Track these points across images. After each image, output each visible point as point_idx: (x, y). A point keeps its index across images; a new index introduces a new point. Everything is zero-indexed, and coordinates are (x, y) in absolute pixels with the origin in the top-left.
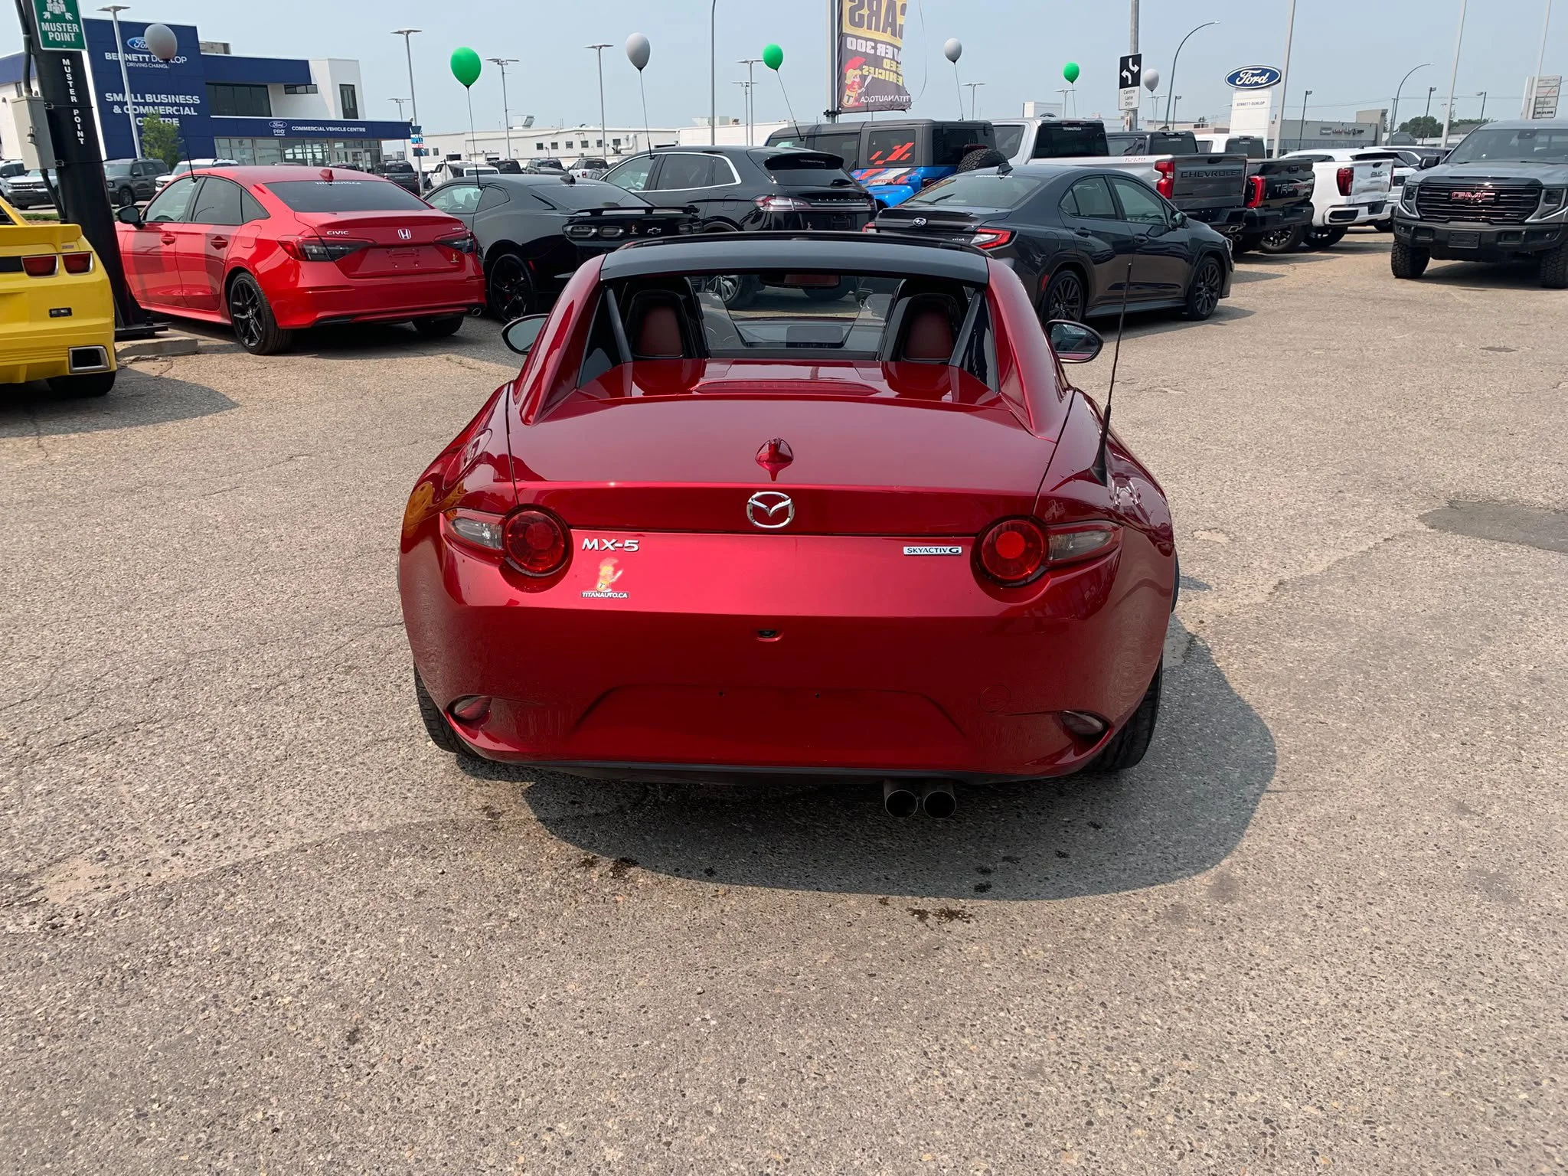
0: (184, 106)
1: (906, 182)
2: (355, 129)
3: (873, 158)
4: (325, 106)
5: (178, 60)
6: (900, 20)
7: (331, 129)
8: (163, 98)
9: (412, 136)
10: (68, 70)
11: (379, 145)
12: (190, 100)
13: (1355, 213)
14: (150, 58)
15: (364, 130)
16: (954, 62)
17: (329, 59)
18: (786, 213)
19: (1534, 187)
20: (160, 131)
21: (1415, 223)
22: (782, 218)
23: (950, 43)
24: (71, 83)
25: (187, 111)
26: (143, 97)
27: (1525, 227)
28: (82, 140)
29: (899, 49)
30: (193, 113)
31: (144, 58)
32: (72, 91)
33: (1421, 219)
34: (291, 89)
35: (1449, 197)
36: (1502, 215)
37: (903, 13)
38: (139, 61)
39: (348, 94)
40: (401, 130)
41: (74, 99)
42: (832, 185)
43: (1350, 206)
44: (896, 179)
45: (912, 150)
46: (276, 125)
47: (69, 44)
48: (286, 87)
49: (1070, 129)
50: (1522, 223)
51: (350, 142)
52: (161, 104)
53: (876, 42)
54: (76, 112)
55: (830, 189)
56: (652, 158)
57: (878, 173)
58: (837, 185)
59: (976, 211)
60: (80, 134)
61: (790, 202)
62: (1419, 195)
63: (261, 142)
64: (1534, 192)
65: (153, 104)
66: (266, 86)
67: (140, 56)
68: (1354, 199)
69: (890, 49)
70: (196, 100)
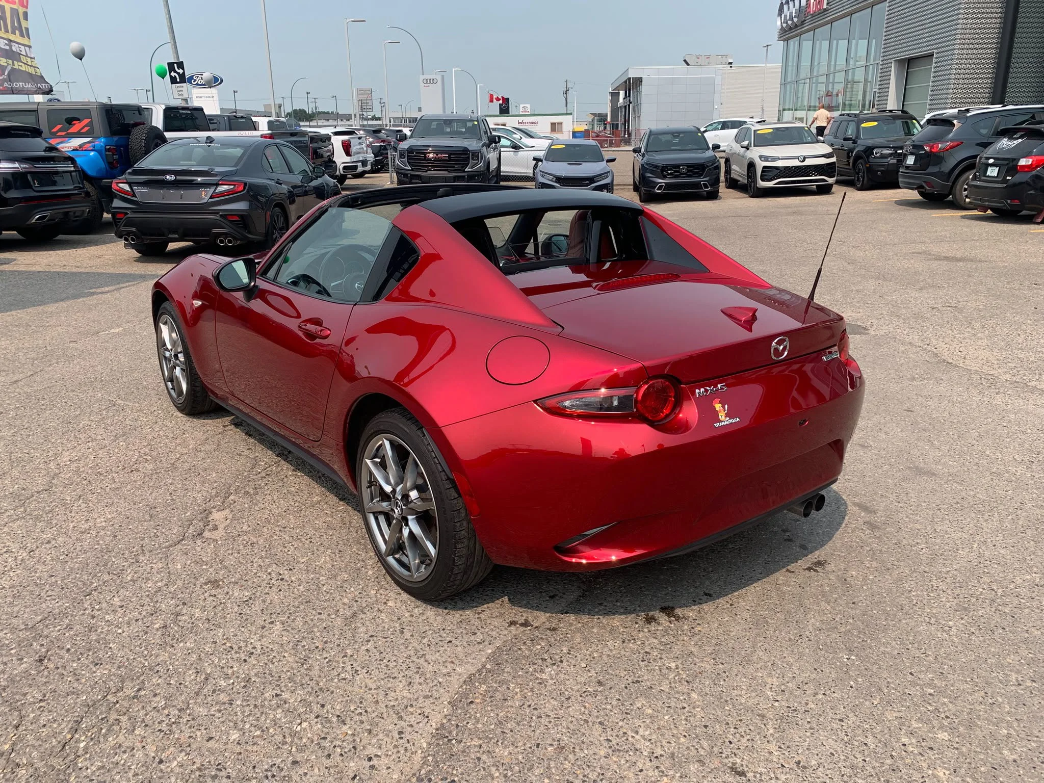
1: (92, 148)
3: (54, 130)
6: (24, 24)
13: (356, 167)
16: (81, 59)
18: (13, 174)
19: (465, 151)
21: (409, 172)
22: (10, 178)
23: (75, 45)
27: (466, 174)
29: (30, 47)
33: (412, 170)
35: (425, 157)
36: (454, 167)
37: (26, 18)
42: (45, 151)
43: (352, 162)
44: (81, 146)
45: (91, 124)
49: (184, 112)
50: (464, 171)
53: (11, 41)
55: (43, 153)
57: (62, 142)
58: (47, 151)
59: (218, 169)
61: (17, 165)
62: (408, 156)
64: (466, 154)
68: (354, 158)
69: (22, 47)
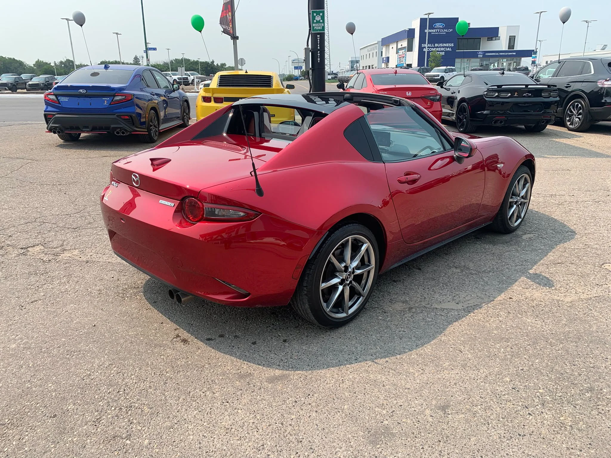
0: (447, 47)
2: (511, 54)
4: (502, 45)
5: (449, 30)
7: (501, 54)
8: (441, 45)
9: (533, 56)
10: (318, 39)
11: (520, 60)
12: (450, 45)
14: (440, 31)
15: (515, 54)
17: (507, 26)
20: (436, 57)
24: (319, 43)
25: (448, 49)
26: (434, 45)
28: (319, 61)
30: (450, 50)
31: (438, 31)
32: (319, 45)
34: (490, 39)
38: (436, 32)
39: (512, 40)
40: (528, 53)
41: (319, 48)
46: (480, 53)
47: (320, 30)
48: (488, 38)
51: (509, 59)
52: (440, 47)
54: (319, 52)
56: (559, 63)
60: (319, 59)
63: (473, 60)
65: (437, 47)
66: (481, 38)
67: (437, 30)
70: (452, 45)
